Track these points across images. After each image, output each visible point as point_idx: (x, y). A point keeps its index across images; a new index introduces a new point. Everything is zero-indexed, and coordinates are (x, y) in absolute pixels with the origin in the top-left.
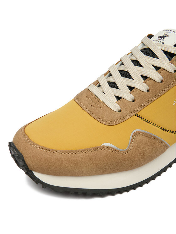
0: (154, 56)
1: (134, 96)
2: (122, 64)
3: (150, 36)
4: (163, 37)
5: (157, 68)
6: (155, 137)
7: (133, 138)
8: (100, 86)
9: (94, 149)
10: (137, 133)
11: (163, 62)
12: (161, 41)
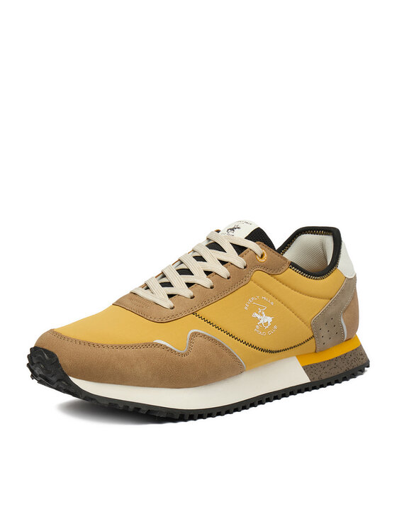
0: (221, 249)
1: (194, 292)
2: (182, 263)
3: (218, 231)
4: (233, 229)
5: (223, 263)
6: (220, 344)
7: (191, 339)
8: (148, 288)
9: (146, 345)
10: (195, 333)
11: (231, 255)
12: (231, 233)
